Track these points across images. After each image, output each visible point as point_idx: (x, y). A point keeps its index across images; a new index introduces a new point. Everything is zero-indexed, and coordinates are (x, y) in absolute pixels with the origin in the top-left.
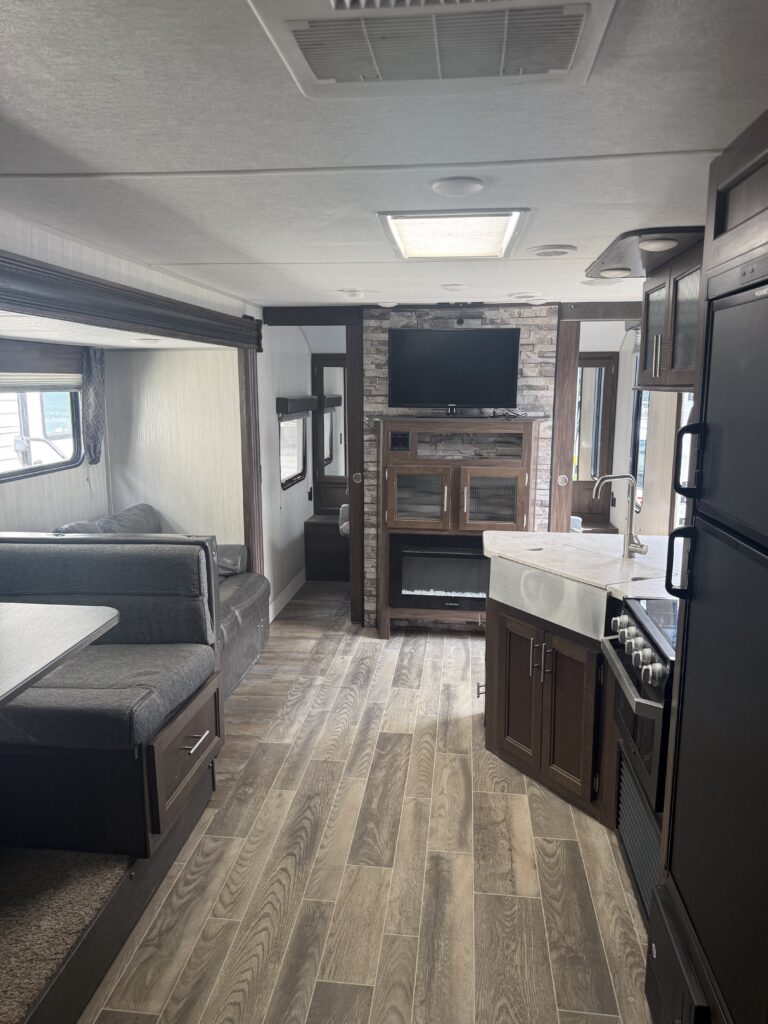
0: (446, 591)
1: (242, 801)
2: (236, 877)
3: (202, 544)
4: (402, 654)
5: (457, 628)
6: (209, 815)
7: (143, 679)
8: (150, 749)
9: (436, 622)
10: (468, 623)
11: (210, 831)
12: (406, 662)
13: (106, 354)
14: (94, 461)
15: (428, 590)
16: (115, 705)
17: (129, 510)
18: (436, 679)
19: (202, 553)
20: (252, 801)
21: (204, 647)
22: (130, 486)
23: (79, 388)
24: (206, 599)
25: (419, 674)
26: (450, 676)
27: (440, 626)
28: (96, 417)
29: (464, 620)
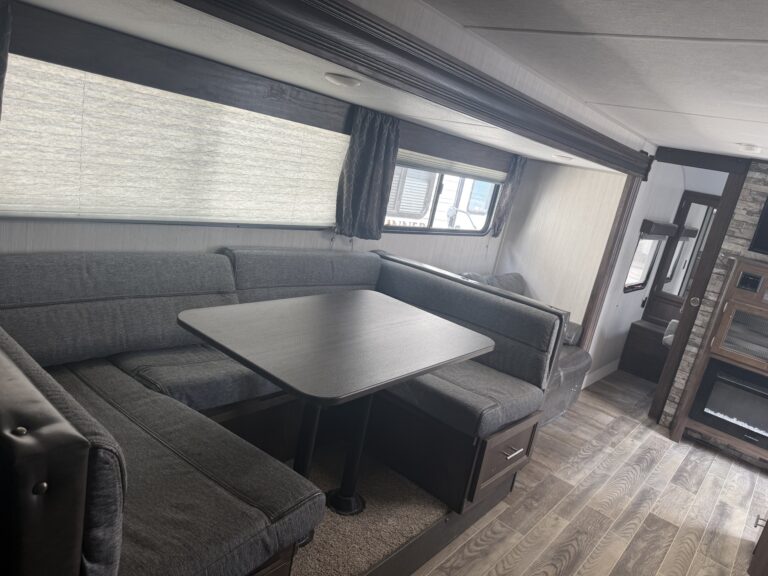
0: (749, 424)
1: (529, 509)
2: (510, 559)
3: (560, 316)
4: (687, 460)
5: (748, 459)
6: (502, 507)
7: (494, 395)
8: (484, 444)
9: (728, 446)
10: (761, 459)
11: (500, 518)
12: (689, 468)
13: (528, 162)
14: (495, 235)
15: (732, 417)
16: (474, 404)
17: (507, 275)
18: (714, 494)
19: (558, 322)
20: (535, 512)
21: (538, 389)
22: (512, 259)
23: (502, 182)
24: (549, 356)
25: (699, 483)
26: (727, 497)
27: (733, 452)
28: (507, 205)
29: (758, 456)
